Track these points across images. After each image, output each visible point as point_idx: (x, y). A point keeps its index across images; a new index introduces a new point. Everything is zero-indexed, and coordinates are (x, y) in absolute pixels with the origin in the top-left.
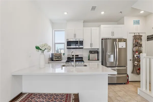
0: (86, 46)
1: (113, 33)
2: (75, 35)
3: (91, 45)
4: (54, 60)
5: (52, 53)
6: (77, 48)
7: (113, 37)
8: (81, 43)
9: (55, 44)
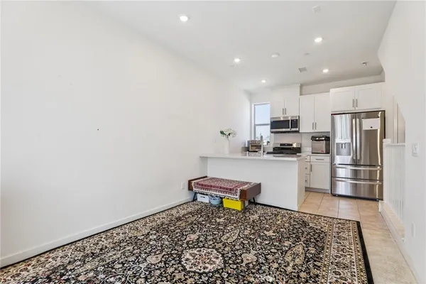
0: (305, 127)
1: (355, 103)
2: (284, 111)
3: (314, 125)
4: (250, 150)
5: (249, 139)
6: (288, 132)
7: (357, 108)
8: (295, 123)
9: (255, 125)
